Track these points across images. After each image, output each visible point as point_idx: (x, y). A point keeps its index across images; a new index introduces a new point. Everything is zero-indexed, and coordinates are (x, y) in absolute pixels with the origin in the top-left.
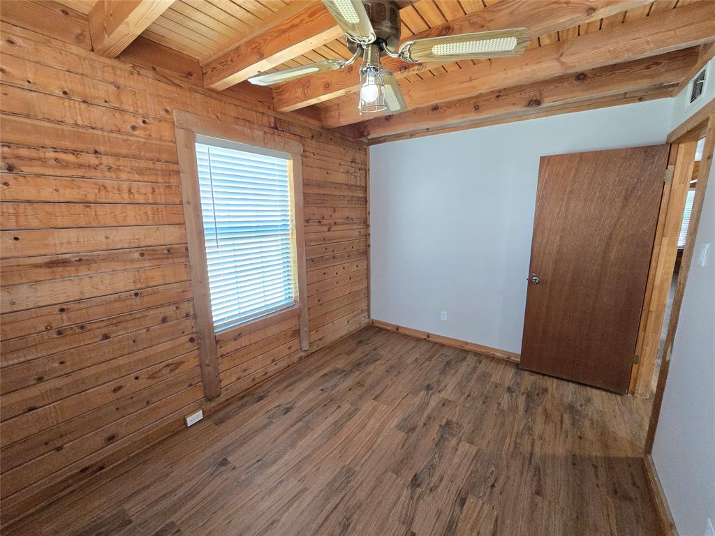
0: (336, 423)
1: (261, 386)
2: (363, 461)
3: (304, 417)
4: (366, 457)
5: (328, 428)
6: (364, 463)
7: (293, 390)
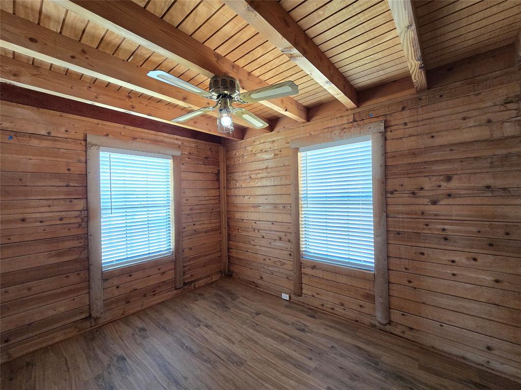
0: (289, 356)
1: (326, 314)
2: (248, 372)
3: (295, 339)
4: (251, 374)
5: (282, 351)
6: (246, 373)
7: (327, 330)
